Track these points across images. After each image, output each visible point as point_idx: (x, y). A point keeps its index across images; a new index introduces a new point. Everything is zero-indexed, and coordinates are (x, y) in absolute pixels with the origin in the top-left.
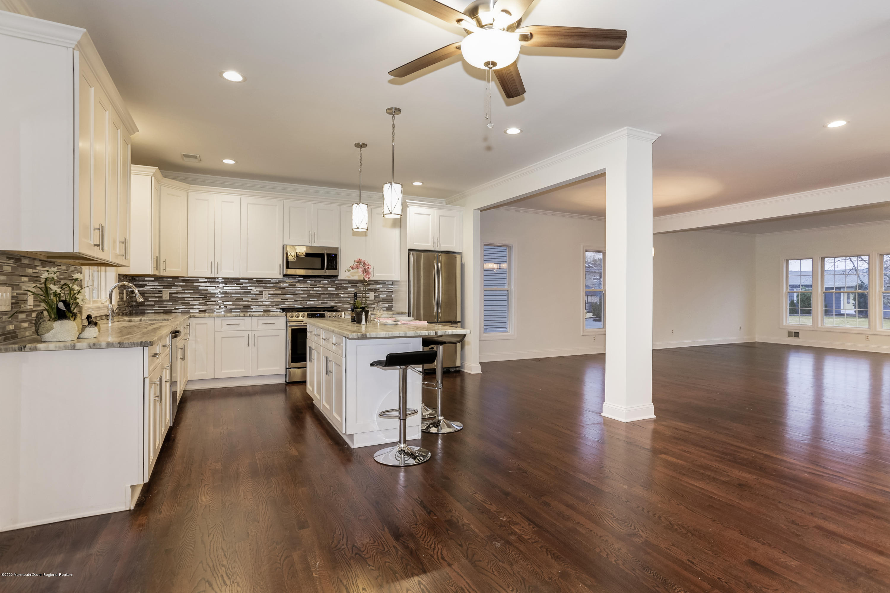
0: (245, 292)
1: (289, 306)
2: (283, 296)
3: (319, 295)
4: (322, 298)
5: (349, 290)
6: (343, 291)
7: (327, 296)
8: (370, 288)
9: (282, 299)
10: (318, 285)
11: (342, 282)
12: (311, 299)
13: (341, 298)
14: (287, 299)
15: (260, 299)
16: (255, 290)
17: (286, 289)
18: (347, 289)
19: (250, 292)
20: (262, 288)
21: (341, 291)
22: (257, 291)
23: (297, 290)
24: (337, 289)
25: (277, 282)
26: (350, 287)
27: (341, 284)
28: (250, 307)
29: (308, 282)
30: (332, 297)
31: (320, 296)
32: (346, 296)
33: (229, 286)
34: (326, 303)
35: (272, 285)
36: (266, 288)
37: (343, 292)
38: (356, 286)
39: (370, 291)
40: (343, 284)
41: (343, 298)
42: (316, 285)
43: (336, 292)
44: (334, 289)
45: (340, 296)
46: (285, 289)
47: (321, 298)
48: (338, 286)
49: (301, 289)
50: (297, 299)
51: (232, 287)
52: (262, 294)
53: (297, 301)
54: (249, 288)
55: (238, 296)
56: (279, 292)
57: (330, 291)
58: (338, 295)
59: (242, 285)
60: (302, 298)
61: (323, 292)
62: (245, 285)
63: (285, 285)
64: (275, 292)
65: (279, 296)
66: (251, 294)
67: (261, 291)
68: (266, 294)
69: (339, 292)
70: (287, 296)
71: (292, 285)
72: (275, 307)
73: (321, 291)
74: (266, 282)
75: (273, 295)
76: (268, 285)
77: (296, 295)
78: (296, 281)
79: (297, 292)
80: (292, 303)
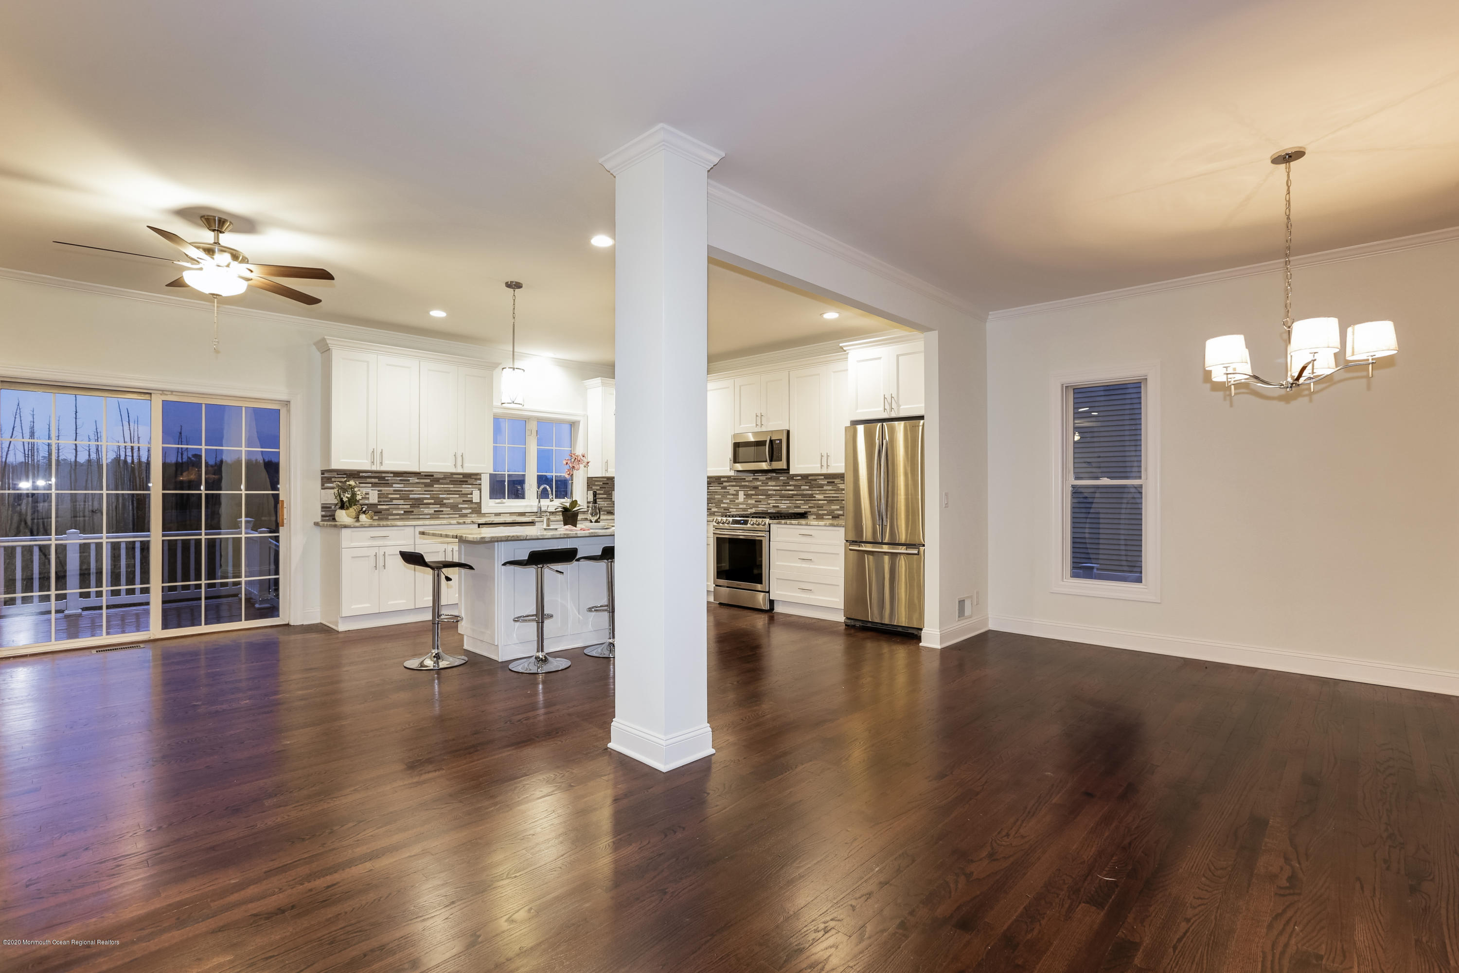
0: (724, 492)
2: (757, 497)
4: (797, 500)
5: (825, 488)
6: (818, 490)
9: (756, 501)
10: (791, 483)
11: (817, 478)
12: (783, 502)
14: (760, 502)
15: (736, 501)
16: (732, 490)
17: (760, 488)
19: (728, 492)
20: (738, 488)
21: (815, 490)
22: (734, 491)
24: (811, 487)
25: (752, 479)
26: (827, 485)
27: (815, 480)
28: (729, 510)
29: (781, 478)
30: (806, 499)
32: (821, 497)
33: (712, 486)
34: (799, 507)
35: (747, 484)
36: (741, 487)
37: (818, 492)
38: (834, 482)
40: (818, 480)
41: (817, 500)
42: (789, 483)
43: (810, 492)
44: (807, 487)
45: (815, 497)
47: (793, 500)
48: (813, 482)
49: (774, 488)
50: (769, 502)
51: (715, 486)
52: (738, 495)
53: (769, 504)
54: (728, 488)
55: (720, 497)
56: (753, 492)
57: (804, 490)
58: (811, 496)
59: (723, 484)
60: (774, 500)
61: (795, 492)
62: (725, 484)
63: (759, 483)
64: (749, 492)
65: (753, 497)
66: (730, 495)
67: (737, 491)
68: (741, 495)
69: (813, 492)
70: (760, 497)
71: (765, 483)
72: (749, 510)
73: (793, 491)
74: (741, 480)
75: (748, 496)
76: (743, 484)
77: (769, 496)
78: (769, 478)
79: (770, 492)
80: (764, 506)
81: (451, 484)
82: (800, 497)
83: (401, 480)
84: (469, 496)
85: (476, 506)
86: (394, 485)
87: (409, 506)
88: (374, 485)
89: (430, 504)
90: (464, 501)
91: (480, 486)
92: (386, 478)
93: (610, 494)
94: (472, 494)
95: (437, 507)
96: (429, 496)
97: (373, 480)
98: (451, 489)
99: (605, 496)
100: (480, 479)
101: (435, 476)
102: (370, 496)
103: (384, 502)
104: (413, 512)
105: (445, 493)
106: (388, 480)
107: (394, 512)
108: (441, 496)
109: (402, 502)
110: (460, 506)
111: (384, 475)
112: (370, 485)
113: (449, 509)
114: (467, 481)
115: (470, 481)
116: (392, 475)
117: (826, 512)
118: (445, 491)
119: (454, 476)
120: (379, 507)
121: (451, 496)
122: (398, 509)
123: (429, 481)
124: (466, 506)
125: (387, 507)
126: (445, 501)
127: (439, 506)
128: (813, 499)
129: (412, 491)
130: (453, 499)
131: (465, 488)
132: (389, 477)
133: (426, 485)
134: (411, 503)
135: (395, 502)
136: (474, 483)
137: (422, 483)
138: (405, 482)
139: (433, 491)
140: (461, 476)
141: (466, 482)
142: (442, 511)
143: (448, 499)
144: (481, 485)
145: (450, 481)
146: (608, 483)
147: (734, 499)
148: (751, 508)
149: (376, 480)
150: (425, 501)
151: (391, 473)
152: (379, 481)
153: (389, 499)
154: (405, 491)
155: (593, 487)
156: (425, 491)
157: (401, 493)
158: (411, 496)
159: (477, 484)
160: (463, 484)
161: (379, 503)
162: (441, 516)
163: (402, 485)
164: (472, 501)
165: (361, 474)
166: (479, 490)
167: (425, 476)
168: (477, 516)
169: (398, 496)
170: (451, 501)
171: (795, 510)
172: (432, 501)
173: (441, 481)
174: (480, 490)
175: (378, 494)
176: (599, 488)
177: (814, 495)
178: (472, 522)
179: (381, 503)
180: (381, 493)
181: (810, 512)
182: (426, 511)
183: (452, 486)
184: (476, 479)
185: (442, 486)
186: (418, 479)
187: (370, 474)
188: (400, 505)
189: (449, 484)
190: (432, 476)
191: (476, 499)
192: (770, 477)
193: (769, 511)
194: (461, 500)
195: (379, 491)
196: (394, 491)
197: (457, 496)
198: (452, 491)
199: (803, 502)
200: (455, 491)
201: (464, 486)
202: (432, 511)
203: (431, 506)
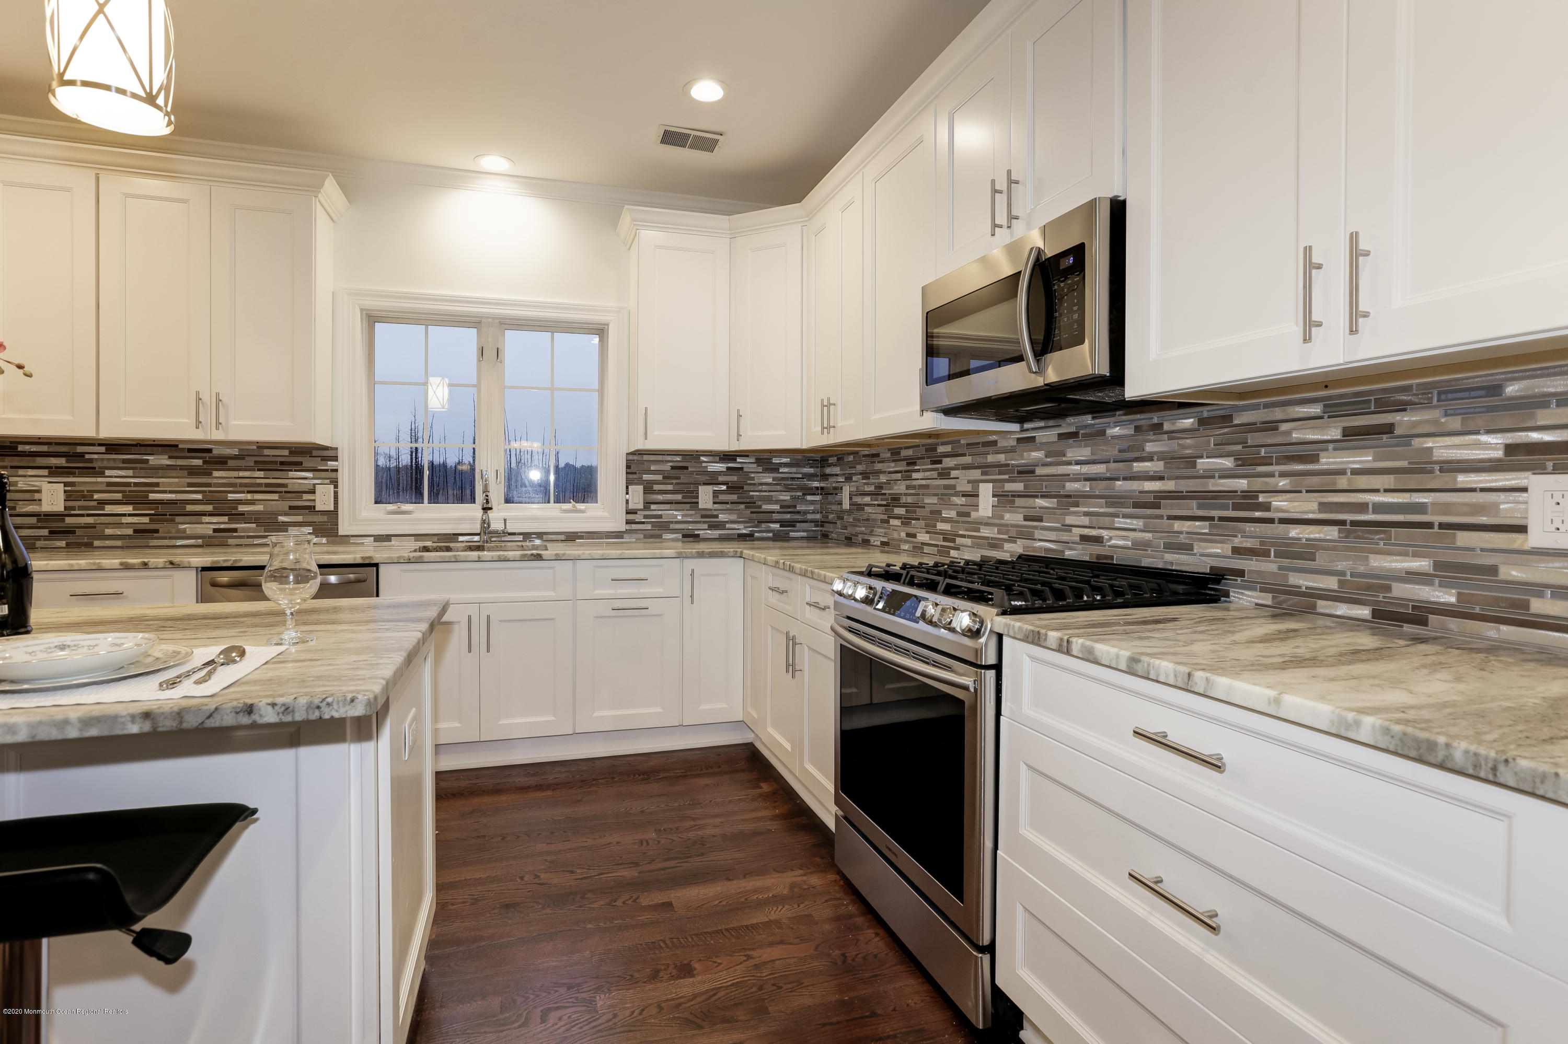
0: (946, 487)
1: (1047, 550)
2: (1032, 502)
3: (1155, 501)
4: (1170, 518)
5: (1328, 461)
6: (1283, 475)
7: (1193, 508)
8: (1535, 436)
9: (1026, 518)
10: (1150, 447)
12: (1120, 522)
13: (1271, 521)
14: (1040, 519)
15: (973, 515)
16: (962, 481)
17: (1040, 471)
18: (1314, 459)
19: (953, 487)
20: (976, 474)
21: (1272, 473)
22: (969, 482)
23: (1066, 477)
25: (1014, 442)
28: (954, 541)
30: (1216, 513)
31: (1157, 506)
32: (1307, 506)
34: (1187, 548)
35: (1001, 458)
36: (986, 468)
37: (1287, 481)
38: (1388, 429)
39: (1538, 469)
40: (1284, 427)
41: (1283, 521)
43: (1242, 484)
44: (1228, 463)
45: (1267, 507)
46: (1033, 472)
47: (1161, 517)
48: (1252, 439)
49: (1085, 469)
50: (1070, 520)
51: (925, 470)
52: (977, 496)
53: (1068, 528)
54: (954, 473)
55: (934, 500)
56: (1019, 487)
57: (1209, 475)
58: (1248, 500)
59: (940, 462)
60: (1086, 514)
61: (1169, 485)
62: (948, 462)
63: (1037, 455)
64: (1010, 487)
65: (1019, 502)
66: (956, 494)
67: (975, 483)
68: (986, 490)
69: (1258, 484)
70: (1040, 502)
71: (1056, 455)
72: (1007, 546)
73: (1161, 478)
74: (987, 449)
75: (1004, 499)
76: (991, 459)
77: (1069, 500)
78: (1074, 435)
79: (1071, 486)
80: (1053, 536)
81: (259, 470)
82: (1194, 503)
83: (124, 461)
84: (305, 497)
85: (325, 518)
86: (108, 473)
87: (146, 520)
88: (55, 471)
89: (205, 515)
90: (291, 508)
91: (335, 473)
92: (87, 456)
93: (692, 492)
94: (314, 493)
95: (222, 521)
96: (199, 497)
97: (54, 461)
98: (258, 481)
99: (679, 497)
100: (335, 459)
101: (214, 452)
102: (44, 496)
103: (80, 508)
104: (157, 531)
105: (241, 489)
106: (91, 460)
107: (108, 531)
108: (231, 496)
109: (129, 509)
110: (282, 518)
111: (80, 449)
112: (45, 472)
113: (254, 525)
114: (301, 463)
115: (308, 462)
116: (103, 449)
117: (1331, 583)
118: (241, 485)
119: (266, 452)
120: (69, 520)
121: (258, 496)
122: (119, 525)
123: (199, 462)
124: (299, 519)
125: (90, 520)
126: (242, 508)
127: (225, 519)
128: (1258, 514)
129: (157, 485)
130: (261, 504)
131: (298, 479)
132: (96, 455)
133: (192, 471)
134: (153, 512)
135: (109, 509)
136: (319, 468)
137: (182, 468)
138: (141, 467)
139: (209, 485)
140: (286, 452)
141: (298, 466)
142: (235, 530)
143: (252, 502)
144: (336, 470)
145: (256, 462)
146: (686, 468)
147: (966, 509)
148: (1012, 540)
149: (62, 461)
150: (189, 508)
151: (100, 445)
152: (67, 462)
153: (95, 503)
154: (136, 484)
155: (646, 477)
156: (190, 485)
157: (128, 489)
158: (152, 496)
159: (327, 470)
160: (291, 471)
161: (67, 512)
162: (230, 541)
163: (130, 473)
164: (314, 507)
165: (21, 448)
166: (331, 483)
167: (190, 450)
168: (328, 543)
169: (119, 496)
170: (259, 508)
171: (1169, 557)
172: (209, 508)
173: (231, 463)
174: (335, 483)
175: (65, 491)
176: (660, 477)
177: (1262, 498)
178: (171, 563)
179: (73, 512)
180: (74, 488)
181: (1241, 573)
182: (188, 528)
183: (261, 474)
184: (326, 459)
185: (235, 474)
186: (170, 457)
187: (45, 448)
188: (124, 515)
189: (254, 470)
190: (210, 451)
191: (323, 499)
192: (1073, 429)
193: (1069, 554)
194: (285, 505)
195: (66, 484)
196: (109, 484)
197: (276, 496)
198: (260, 485)
199: (1202, 527)
200: (267, 485)
201: (291, 474)
202: (207, 530)
203: (206, 519)
